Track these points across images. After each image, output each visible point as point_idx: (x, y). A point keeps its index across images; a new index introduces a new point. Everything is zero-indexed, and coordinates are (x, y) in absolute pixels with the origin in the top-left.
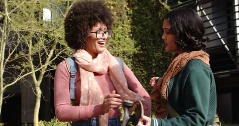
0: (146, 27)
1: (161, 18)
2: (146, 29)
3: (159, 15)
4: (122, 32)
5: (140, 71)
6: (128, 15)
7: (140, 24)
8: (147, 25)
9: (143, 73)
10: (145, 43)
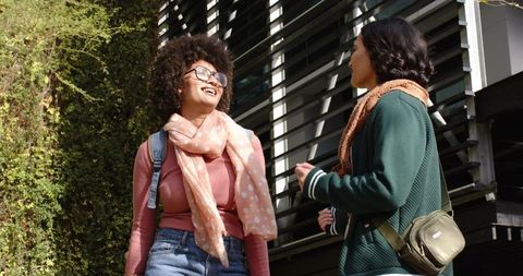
0: (92, 153)
1: (134, 133)
2: (91, 157)
3: (130, 125)
4: (27, 163)
5: (73, 258)
6: (48, 125)
7: (76, 147)
8: (95, 149)
9: (80, 264)
10: (87, 191)
